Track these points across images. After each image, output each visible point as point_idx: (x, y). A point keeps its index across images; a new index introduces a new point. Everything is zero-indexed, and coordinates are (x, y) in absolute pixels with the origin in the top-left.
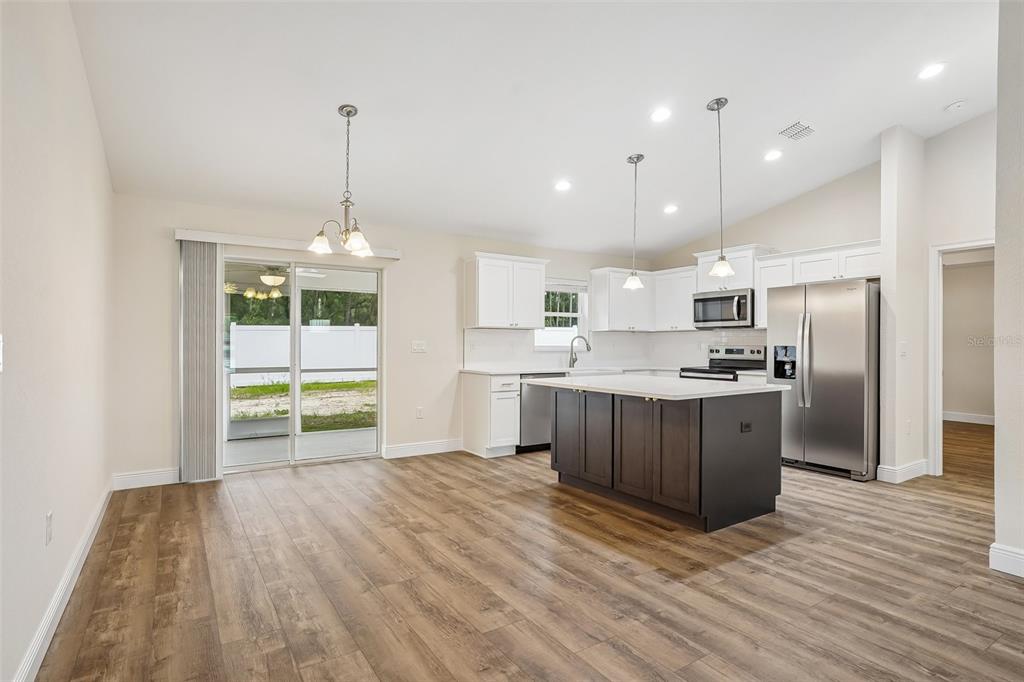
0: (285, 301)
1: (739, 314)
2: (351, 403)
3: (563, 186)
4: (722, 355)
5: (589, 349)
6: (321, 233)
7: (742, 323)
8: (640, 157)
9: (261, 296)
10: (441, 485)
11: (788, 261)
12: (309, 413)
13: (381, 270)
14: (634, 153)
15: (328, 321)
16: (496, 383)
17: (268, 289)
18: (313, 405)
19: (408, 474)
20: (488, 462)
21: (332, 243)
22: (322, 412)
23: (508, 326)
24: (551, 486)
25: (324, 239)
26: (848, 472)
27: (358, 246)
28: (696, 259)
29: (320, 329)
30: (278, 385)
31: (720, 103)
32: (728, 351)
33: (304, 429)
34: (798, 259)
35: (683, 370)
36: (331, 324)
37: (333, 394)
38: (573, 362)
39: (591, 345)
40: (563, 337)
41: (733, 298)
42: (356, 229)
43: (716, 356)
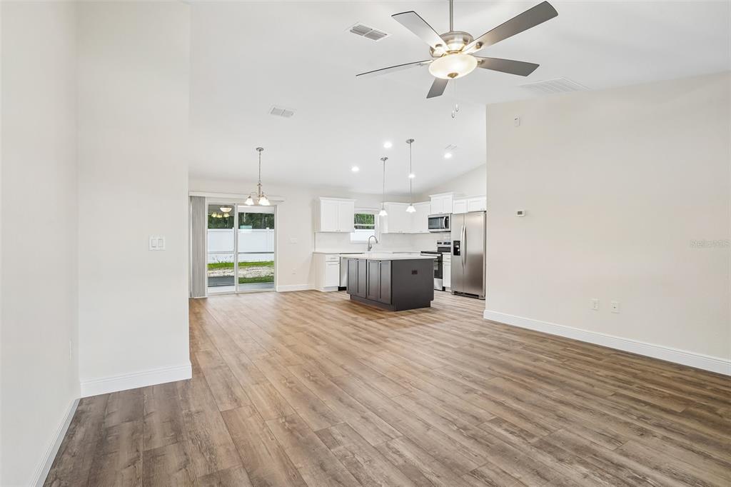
0: (232, 218)
1: (446, 226)
2: (264, 272)
3: (355, 169)
4: (443, 245)
5: (377, 242)
6: (250, 197)
7: (447, 230)
8: (386, 159)
9: (219, 216)
10: (300, 300)
11: (464, 201)
12: (242, 276)
13: (276, 206)
14: (384, 157)
15: (251, 227)
16: (328, 258)
17: (223, 213)
18: (243, 273)
19: (287, 296)
20: (324, 293)
21: (254, 200)
22: (248, 277)
23: (335, 231)
24: (347, 301)
25: (251, 199)
26: (478, 296)
27: (264, 202)
28: (430, 198)
29: (247, 231)
30: (222, 263)
31: (411, 141)
32: (445, 243)
33: (240, 283)
34: (469, 200)
35: (422, 252)
36: (253, 228)
37: (254, 268)
38: (370, 248)
39: (378, 240)
40: (364, 235)
41: (443, 218)
42: (263, 196)
43: (440, 246)
